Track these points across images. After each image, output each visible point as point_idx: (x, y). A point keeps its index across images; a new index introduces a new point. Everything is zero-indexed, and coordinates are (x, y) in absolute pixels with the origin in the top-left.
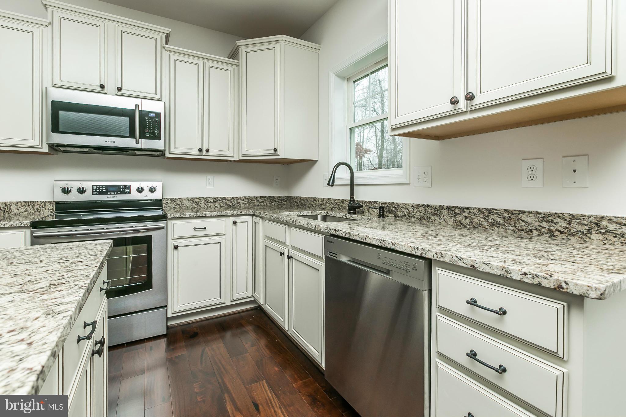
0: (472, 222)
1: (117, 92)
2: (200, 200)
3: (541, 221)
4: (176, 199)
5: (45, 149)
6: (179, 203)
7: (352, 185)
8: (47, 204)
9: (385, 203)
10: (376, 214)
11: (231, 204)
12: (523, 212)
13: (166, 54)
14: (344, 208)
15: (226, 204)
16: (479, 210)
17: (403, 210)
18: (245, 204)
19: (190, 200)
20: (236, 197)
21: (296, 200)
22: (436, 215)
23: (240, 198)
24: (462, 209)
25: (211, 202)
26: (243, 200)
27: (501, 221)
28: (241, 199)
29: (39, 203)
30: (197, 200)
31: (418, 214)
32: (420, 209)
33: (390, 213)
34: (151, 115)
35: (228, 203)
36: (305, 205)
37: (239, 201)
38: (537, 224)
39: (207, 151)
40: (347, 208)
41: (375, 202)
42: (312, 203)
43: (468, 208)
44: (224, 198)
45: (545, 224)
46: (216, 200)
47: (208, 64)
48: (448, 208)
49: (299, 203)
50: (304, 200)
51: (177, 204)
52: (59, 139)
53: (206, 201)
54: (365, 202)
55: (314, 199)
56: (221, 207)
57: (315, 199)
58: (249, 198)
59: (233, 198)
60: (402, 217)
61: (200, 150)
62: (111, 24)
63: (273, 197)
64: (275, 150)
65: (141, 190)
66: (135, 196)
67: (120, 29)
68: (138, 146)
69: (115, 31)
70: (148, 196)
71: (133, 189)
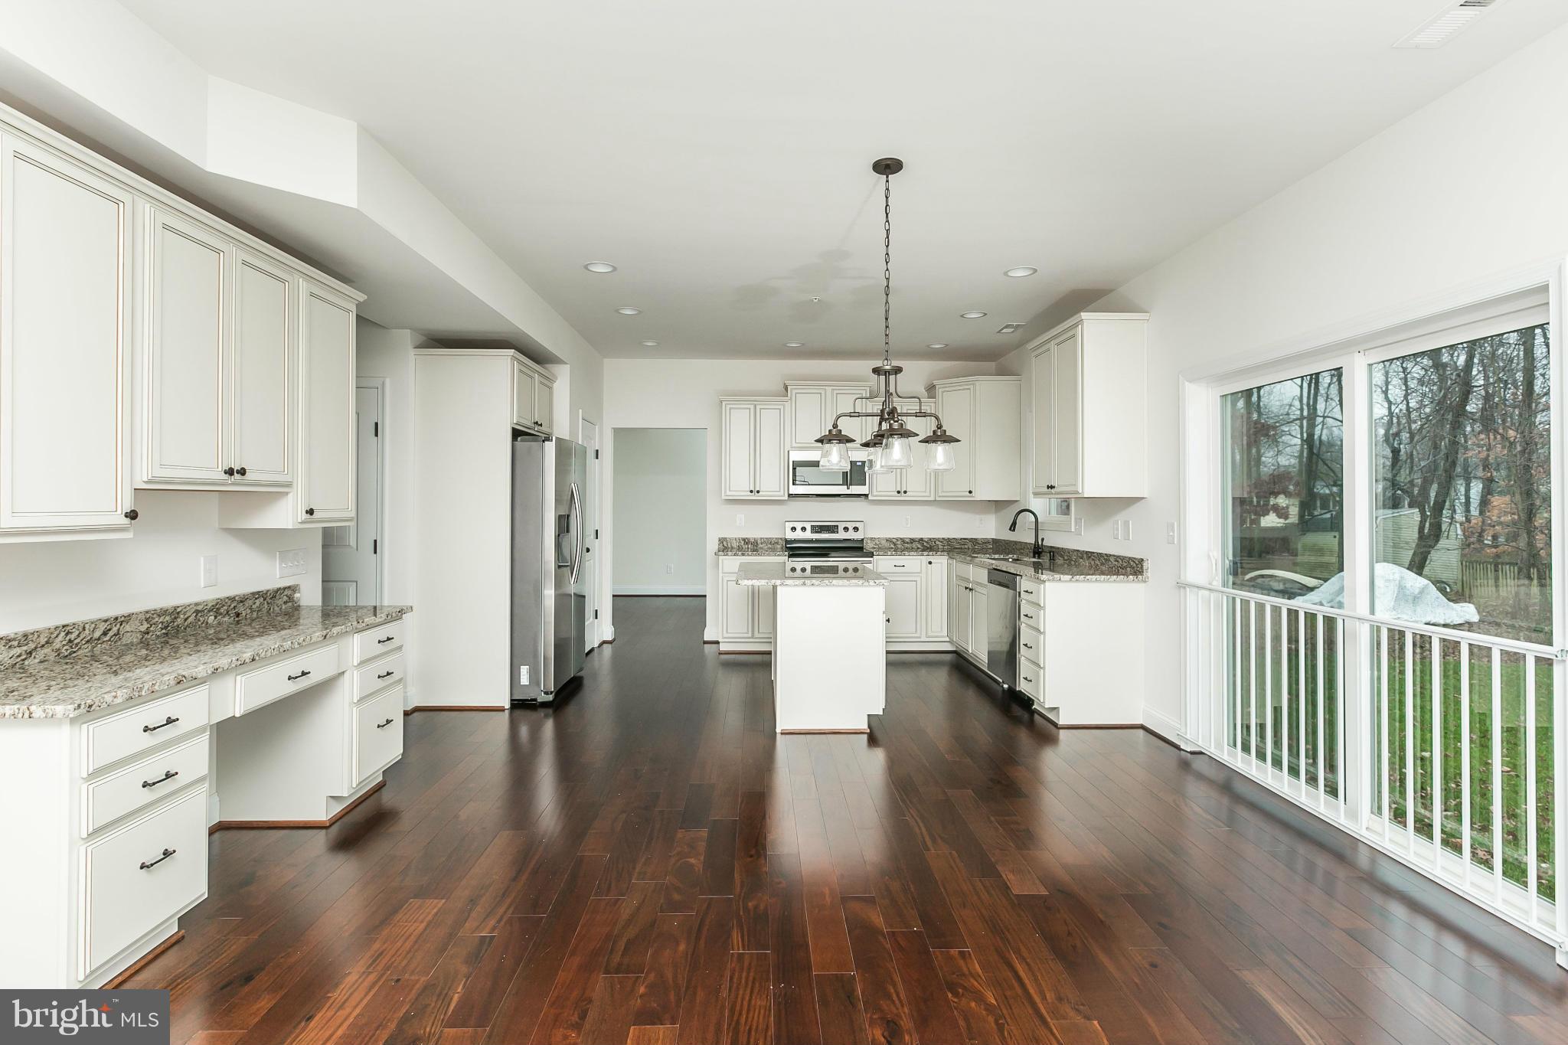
2: (898, 540)
3: (1115, 561)
4: (874, 538)
5: (786, 497)
6: (877, 543)
7: (1037, 530)
8: (780, 540)
11: (928, 546)
12: (1111, 556)
15: (924, 546)
17: (1068, 554)
18: (944, 546)
19: (886, 540)
20: (934, 539)
21: (1002, 544)
23: (938, 540)
24: (1091, 553)
25: (907, 543)
26: (941, 542)
27: (1104, 561)
29: (774, 539)
30: (894, 541)
31: (1074, 557)
33: (1061, 556)
34: (858, 464)
35: (925, 544)
36: (1008, 549)
37: (937, 543)
38: (1114, 563)
39: (906, 492)
42: (1014, 547)
44: (922, 539)
45: (1116, 563)
46: (912, 541)
49: (1003, 548)
50: (1008, 543)
51: (875, 543)
52: (794, 490)
53: (903, 540)
56: (918, 548)
57: (1016, 543)
58: (949, 540)
59: (930, 539)
60: (1067, 560)
61: (899, 492)
62: (829, 389)
63: (976, 539)
64: (970, 492)
65: (846, 529)
66: (841, 535)
67: (835, 392)
68: (849, 492)
69: (833, 395)
70: (851, 535)
71: (841, 529)
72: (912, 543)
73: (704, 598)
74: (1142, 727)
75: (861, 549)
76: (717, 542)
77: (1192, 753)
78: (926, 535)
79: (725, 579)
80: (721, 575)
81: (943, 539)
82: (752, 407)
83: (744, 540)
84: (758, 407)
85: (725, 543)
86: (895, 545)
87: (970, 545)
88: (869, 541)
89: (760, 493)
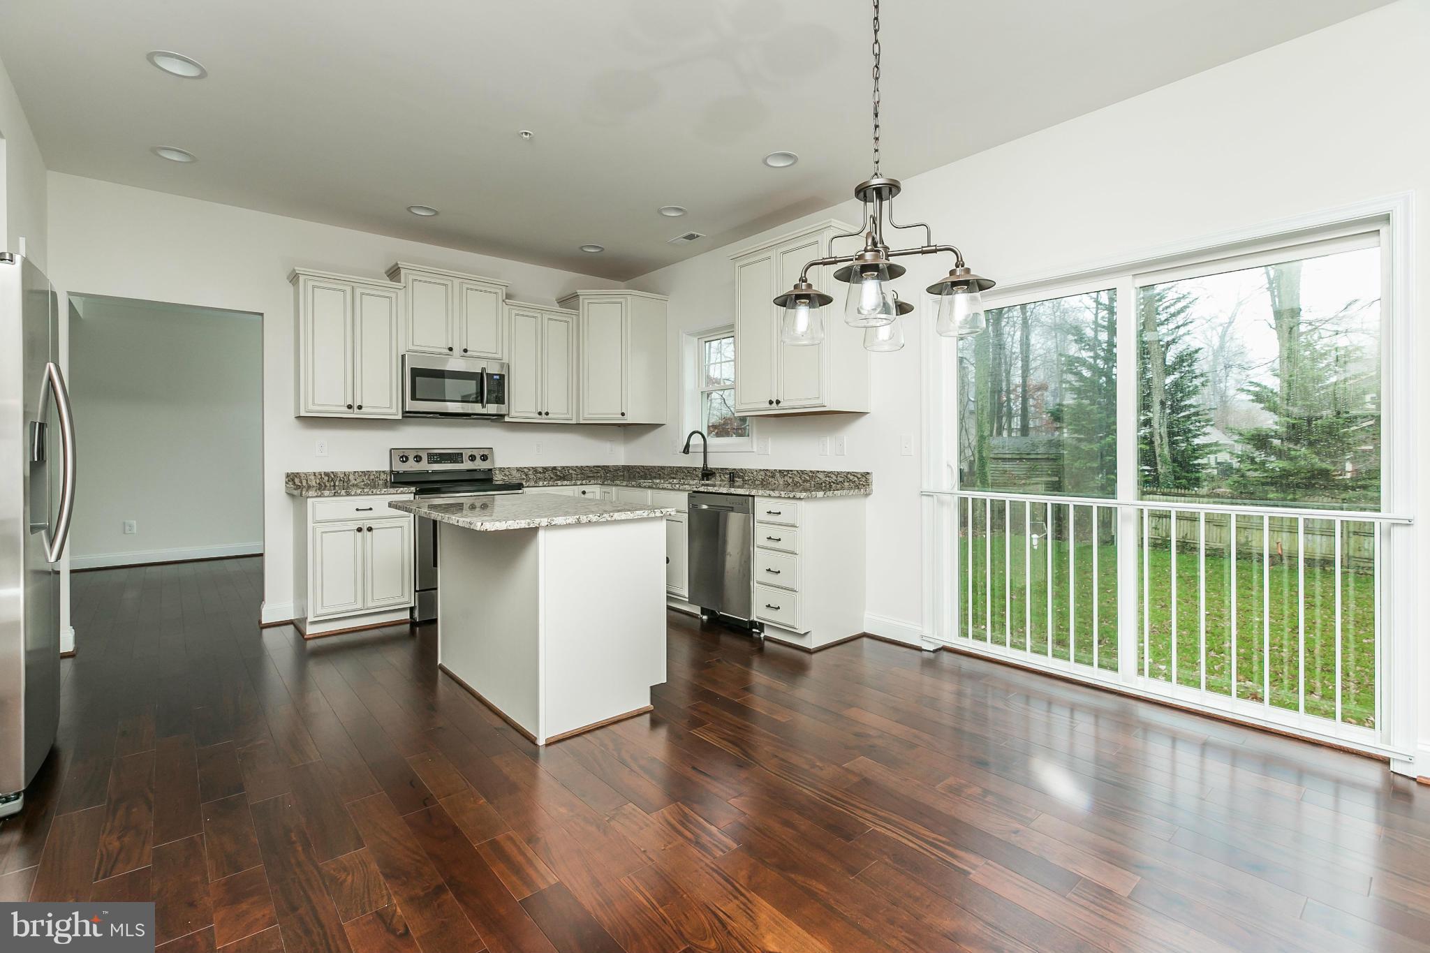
0: (793, 481)
1: (463, 353)
2: (529, 470)
3: (826, 477)
4: (504, 468)
5: (400, 417)
6: (507, 473)
7: (705, 452)
8: (382, 474)
9: (735, 469)
10: (726, 480)
11: (562, 475)
12: (818, 472)
13: (506, 308)
14: (697, 476)
15: (557, 475)
16: (797, 471)
17: (750, 474)
18: (577, 475)
19: (518, 470)
20: (567, 467)
21: (638, 470)
22: (772, 477)
23: (571, 468)
24: (788, 471)
25: (540, 473)
26: (575, 470)
27: (808, 478)
28: (572, 470)
29: (375, 473)
30: (526, 470)
31: (760, 477)
32: (762, 473)
33: (739, 478)
34: (495, 377)
35: (558, 473)
36: (650, 475)
37: (571, 471)
38: (824, 479)
39: (547, 414)
40: (700, 476)
41: (726, 469)
42: (659, 472)
43: (791, 471)
44: (554, 468)
45: (827, 479)
46: (545, 469)
47: (546, 317)
48: (780, 471)
49: (642, 474)
50: (648, 469)
51: (505, 474)
52: (411, 405)
53: (535, 470)
54: (717, 469)
55: (661, 467)
56: (551, 478)
57: (663, 468)
58: (582, 468)
59: (563, 468)
60: (749, 480)
61: (540, 413)
62: (456, 281)
63: (608, 467)
64: (623, 414)
65: (473, 458)
66: (466, 465)
67: (465, 286)
68: (484, 411)
69: (461, 288)
70: (479, 465)
71: (465, 457)
72: (544, 472)
73: (260, 558)
74: (865, 635)
75: (490, 480)
76: (284, 479)
77: (935, 651)
78: (559, 462)
79: (319, 531)
80: (310, 525)
81: (577, 467)
82: (349, 290)
83: (327, 474)
84: (358, 292)
85: (297, 481)
86: (526, 475)
87: (602, 473)
88: (497, 472)
89: (363, 410)
